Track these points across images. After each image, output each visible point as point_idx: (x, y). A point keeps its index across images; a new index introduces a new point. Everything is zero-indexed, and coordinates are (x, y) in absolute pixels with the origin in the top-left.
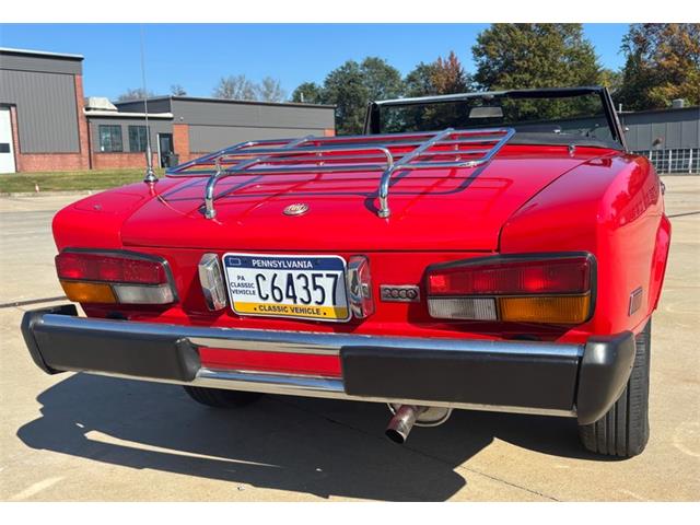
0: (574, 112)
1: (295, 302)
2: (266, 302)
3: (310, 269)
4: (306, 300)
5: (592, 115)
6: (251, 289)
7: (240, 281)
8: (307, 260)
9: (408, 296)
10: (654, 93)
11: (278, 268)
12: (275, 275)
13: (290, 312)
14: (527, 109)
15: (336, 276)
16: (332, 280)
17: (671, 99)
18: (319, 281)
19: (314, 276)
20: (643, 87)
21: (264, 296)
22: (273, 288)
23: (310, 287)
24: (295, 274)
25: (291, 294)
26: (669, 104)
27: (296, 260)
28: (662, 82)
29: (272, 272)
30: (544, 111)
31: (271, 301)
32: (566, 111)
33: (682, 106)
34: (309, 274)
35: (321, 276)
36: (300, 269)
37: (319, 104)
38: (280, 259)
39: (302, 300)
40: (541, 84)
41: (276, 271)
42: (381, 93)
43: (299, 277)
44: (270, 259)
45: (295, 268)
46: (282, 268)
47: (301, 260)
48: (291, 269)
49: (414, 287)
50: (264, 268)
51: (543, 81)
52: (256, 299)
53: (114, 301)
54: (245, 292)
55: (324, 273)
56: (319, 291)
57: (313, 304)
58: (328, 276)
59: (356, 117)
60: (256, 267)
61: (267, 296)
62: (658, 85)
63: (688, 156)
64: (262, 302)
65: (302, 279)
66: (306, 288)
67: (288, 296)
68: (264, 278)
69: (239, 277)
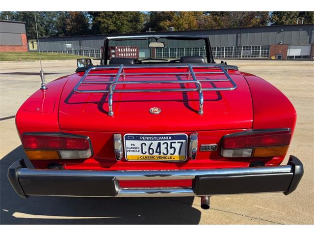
0: (131, 30)
1: (160, 154)
2: (144, 155)
3: (170, 140)
4: (166, 153)
5: (139, 32)
6: (138, 150)
7: (132, 146)
8: (169, 136)
9: (212, 149)
10: (162, 24)
11: (154, 140)
12: (152, 143)
13: (156, 159)
14: (112, 28)
15: (182, 143)
16: (180, 144)
17: (168, 27)
18: (173, 145)
19: (171, 143)
20: (158, 21)
21: (144, 152)
22: (150, 148)
23: (169, 148)
24: (162, 142)
25: (158, 151)
26: (167, 29)
27: (163, 136)
28: (165, 19)
29: (150, 142)
30: (119, 29)
31: (147, 154)
32: (128, 30)
33: (173, 30)
34: (169, 142)
35: (175, 142)
36: (165, 140)
37: (14, 21)
38: (155, 136)
39: (164, 153)
40: (117, 17)
41: (152, 142)
42: (44, 16)
43: (164, 144)
44: (150, 136)
45: (163, 140)
46: (156, 140)
47: (165, 136)
48: (161, 140)
49: (216, 145)
50: (147, 140)
51: (118, 16)
52: (140, 154)
53: (58, 158)
54: (134, 151)
55: (176, 141)
56: (173, 149)
57: (169, 155)
58: (178, 142)
59: (34, 28)
60: (142, 140)
61: (146, 152)
62: (163, 20)
63: (176, 51)
64: (142, 155)
65: (165, 144)
66: (167, 148)
67: (157, 152)
68: (145, 145)
69: (132, 145)
